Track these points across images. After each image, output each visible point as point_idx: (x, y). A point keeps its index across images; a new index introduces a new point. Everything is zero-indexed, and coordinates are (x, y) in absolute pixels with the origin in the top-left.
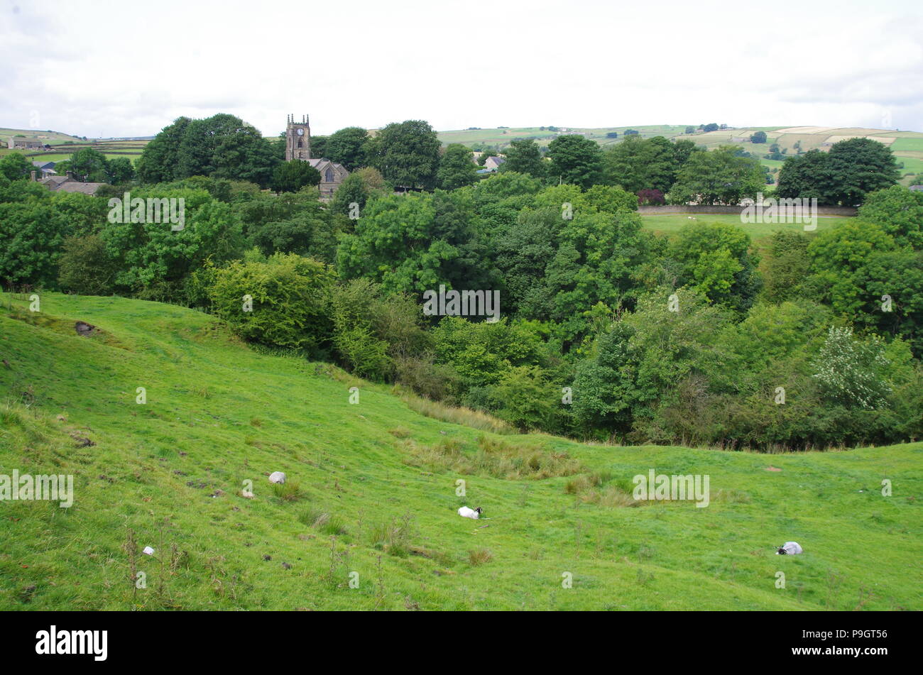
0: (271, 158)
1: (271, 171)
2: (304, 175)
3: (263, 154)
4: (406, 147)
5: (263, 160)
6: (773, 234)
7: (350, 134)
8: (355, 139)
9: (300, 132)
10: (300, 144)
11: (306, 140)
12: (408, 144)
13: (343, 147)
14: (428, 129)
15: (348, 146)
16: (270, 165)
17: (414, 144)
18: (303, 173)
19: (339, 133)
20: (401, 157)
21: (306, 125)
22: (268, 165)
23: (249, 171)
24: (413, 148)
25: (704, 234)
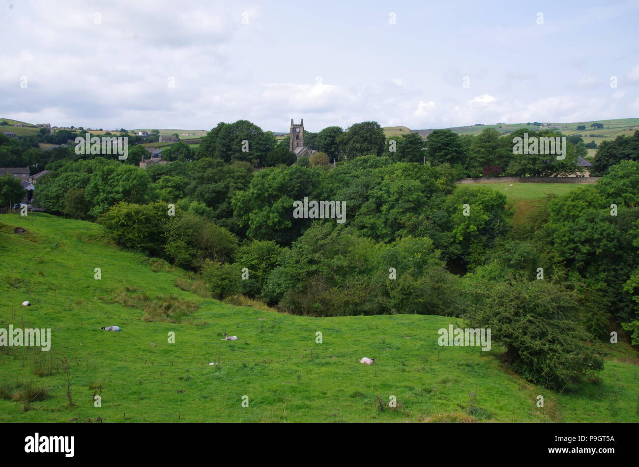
0: (267, 146)
1: (266, 155)
2: (284, 158)
3: (261, 144)
4: (361, 139)
5: (261, 148)
6: (545, 196)
7: (330, 131)
8: (333, 134)
9: (297, 130)
10: (298, 138)
11: (301, 135)
12: (362, 137)
13: (326, 139)
14: (378, 127)
15: (328, 138)
16: (265, 151)
17: (366, 137)
18: (284, 156)
19: (324, 130)
20: (358, 145)
21: (302, 125)
22: (263, 151)
23: (253, 154)
24: (366, 139)
25: (466, 194)
